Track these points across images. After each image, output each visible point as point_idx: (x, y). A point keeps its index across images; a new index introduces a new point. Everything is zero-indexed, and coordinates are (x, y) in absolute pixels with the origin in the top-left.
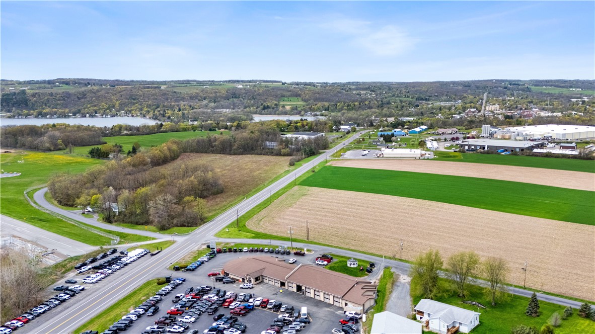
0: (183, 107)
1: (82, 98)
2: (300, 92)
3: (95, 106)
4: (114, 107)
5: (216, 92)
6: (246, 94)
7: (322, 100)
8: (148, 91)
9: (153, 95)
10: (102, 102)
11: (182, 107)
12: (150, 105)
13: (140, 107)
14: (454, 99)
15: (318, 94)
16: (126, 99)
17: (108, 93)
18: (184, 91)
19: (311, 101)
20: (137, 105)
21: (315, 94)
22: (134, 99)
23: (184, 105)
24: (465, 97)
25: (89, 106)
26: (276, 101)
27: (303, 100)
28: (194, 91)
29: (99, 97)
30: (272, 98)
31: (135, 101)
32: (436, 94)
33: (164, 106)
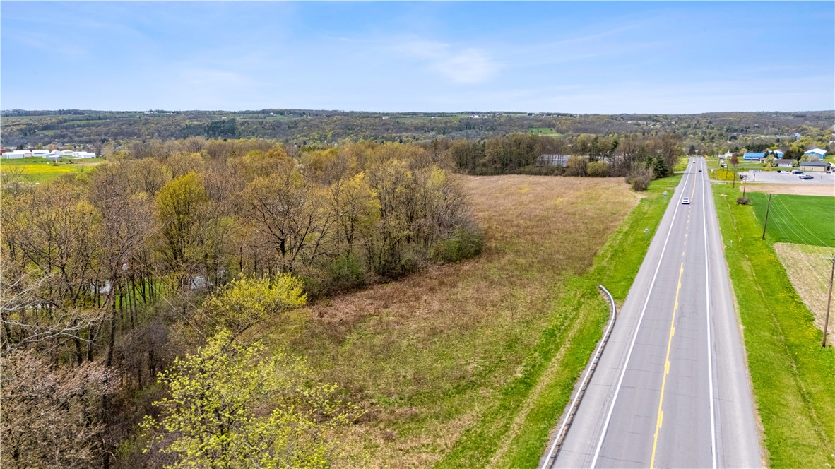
0: (406, 139)
1: (293, 128)
2: (554, 122)
3: (305, 136)
4: (326, 137)
5: (447, 122)
6: (484, 124)
7: (585, 131)
8: (366, 121)
9: (371, 125)
10: (314, 131)
11: (404, 139)
12: (367, 136)
13: (355, 137)
14: (787, 131)
15: (580, 123)
16: (342, 129)
17: (322, 123)
18: (408, 121)
19: (570, 132)
20: (352, 135)
21: (575, 123)
22: (349, 129)
23: (407, 137)
24: (805, 129)
25: (299, 136)
26: (522, 132)
27: (558, 131)
28: (419, 122)
29: (311, 126)
30: (516, 128)
31: (351, 132)
32: (757, 125)
33: (383, 138)
